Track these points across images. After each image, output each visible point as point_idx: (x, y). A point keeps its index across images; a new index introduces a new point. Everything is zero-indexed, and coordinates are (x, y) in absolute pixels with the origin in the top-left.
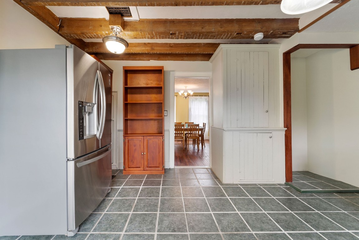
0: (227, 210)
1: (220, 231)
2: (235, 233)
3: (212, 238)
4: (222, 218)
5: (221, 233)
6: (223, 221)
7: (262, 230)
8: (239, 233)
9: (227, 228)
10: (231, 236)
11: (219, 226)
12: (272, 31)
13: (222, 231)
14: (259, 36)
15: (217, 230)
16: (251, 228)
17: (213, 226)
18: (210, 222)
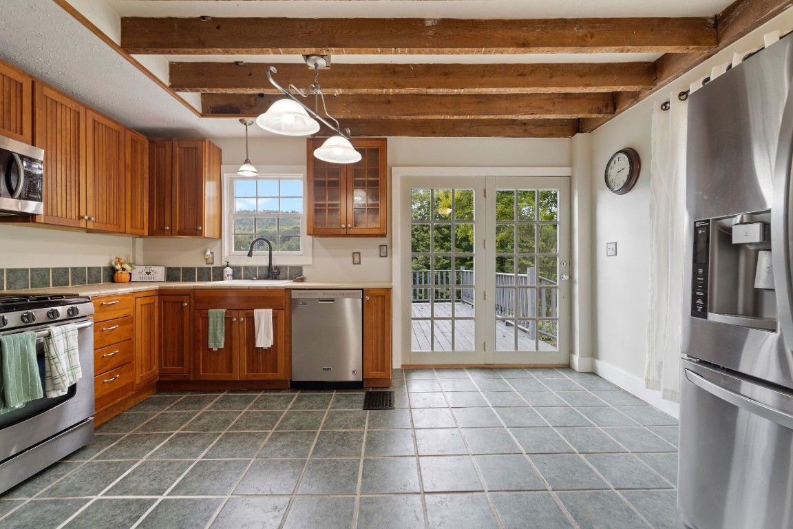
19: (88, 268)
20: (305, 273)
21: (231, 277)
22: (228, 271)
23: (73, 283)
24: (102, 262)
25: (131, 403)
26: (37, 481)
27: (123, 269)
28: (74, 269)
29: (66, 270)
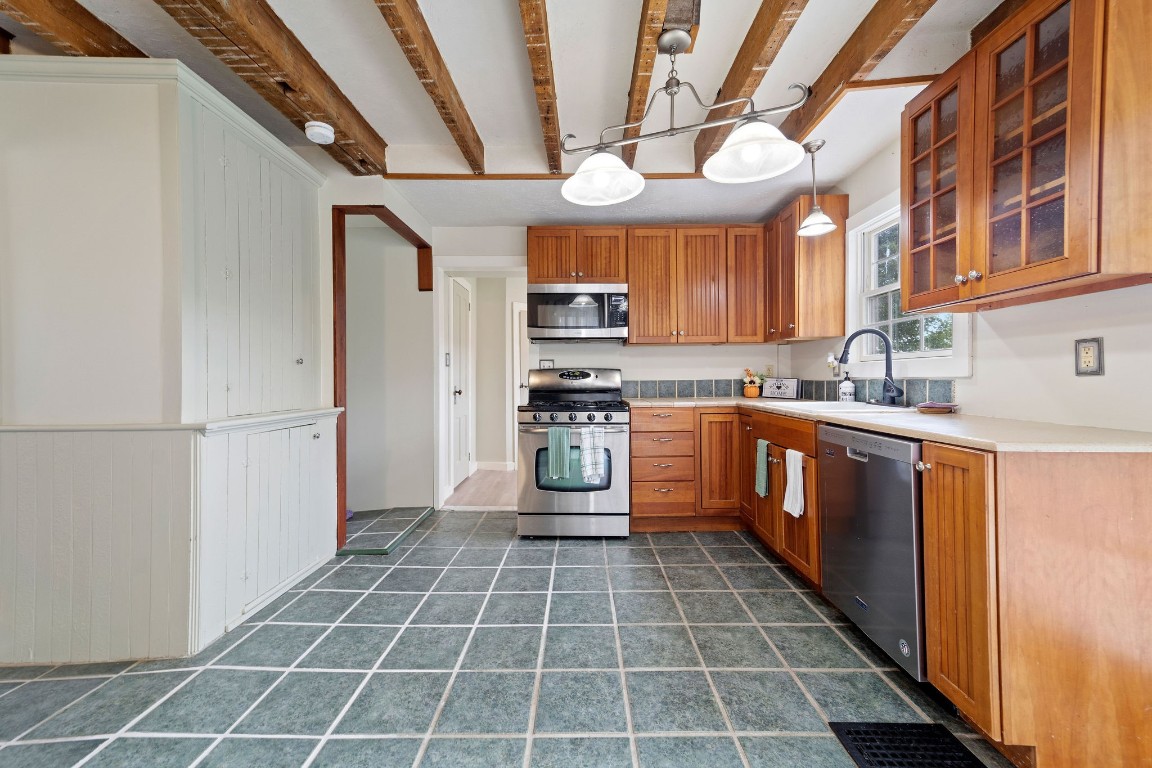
0: (345, 693)
1: (419, 736)
2: (442, 703)
3: (437, 763)
4: (375, 715)
5: (427, 736)
6: (385, 717)
7: (457, 654)
8: (444, 697)
9: (417, 714)
10: (449, 715)
11: (401, 732)
12: (352, 141)
13: (422, 729)
14: (321, 132)
15: (416, 742)
16: (440, 668)
17: (393, 749)
18: (370, 752)
19: (716, 381)
20: (959, 396)
21: (852, 397)
22: (847, 387)
23: (699, 395)
24: (733, 374)
25: (706, 527)
26: (581, 542)
27: (752, 382)
28: (699, 382)
29: (691, 383)
